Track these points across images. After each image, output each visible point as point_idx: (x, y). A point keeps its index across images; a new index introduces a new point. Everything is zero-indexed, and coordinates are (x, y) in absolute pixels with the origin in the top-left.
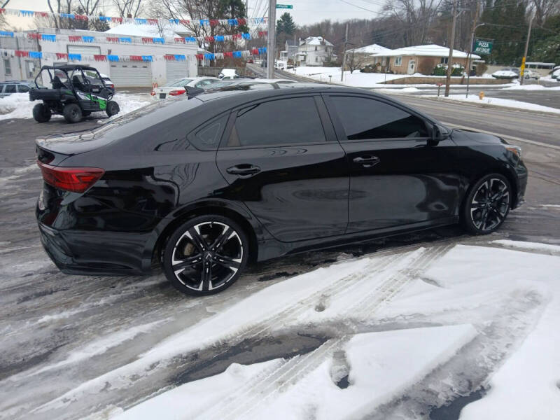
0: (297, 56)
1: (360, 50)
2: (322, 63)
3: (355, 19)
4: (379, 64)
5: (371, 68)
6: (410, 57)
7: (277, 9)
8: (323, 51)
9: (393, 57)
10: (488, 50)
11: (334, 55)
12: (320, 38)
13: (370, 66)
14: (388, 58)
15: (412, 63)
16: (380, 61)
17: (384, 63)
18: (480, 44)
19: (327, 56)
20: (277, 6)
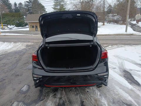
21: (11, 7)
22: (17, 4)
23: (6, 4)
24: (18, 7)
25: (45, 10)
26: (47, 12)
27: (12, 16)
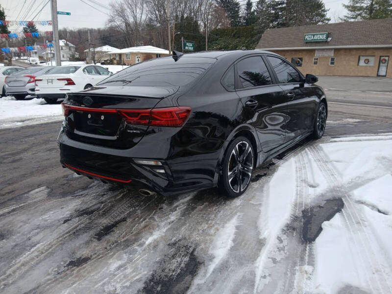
0: (47, 54)
1: (98, 49)
2: (68, 59)
3: (85, 28)
4: (115, 59)
5: (109, 61)
6: (136, 54)
7: (58, 15)
8: (68, 50)
9: (123, 54)
10: (192, 48)
11: (76, 53)
12: (64, 40)
13: (107, 60)
14: (120, 55)
15: (138, 58)
16: (114, 56)
17: (118, 58)
18: (187, 44)
19: (71, 54)
20: (58, 13)
21: (237, 12)
22: (254, 4)
23: (228, 6)
24: (255, 11)
25: (323, 16)
26: (329, 20)
27: (234, 35)
